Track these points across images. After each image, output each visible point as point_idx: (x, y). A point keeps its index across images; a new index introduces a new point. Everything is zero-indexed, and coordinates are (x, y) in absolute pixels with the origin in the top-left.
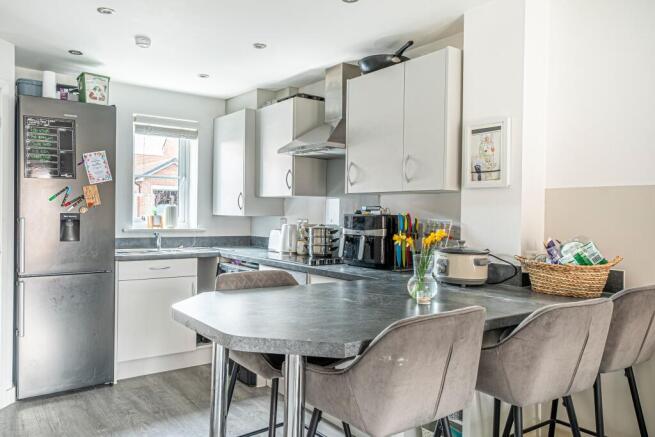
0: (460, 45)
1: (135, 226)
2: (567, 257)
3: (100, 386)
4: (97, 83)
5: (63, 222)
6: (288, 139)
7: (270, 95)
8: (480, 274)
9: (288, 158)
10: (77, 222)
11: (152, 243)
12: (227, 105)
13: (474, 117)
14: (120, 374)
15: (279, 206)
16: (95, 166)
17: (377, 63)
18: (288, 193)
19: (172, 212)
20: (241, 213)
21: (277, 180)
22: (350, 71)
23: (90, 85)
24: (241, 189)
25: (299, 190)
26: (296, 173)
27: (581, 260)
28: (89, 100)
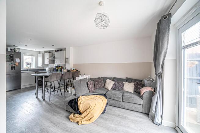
0: (65, 50)
1: (24, 68)
2: (72, 69)
3: (19, 89)
4: (17, 49)
5: (12, 67)
6: (48, 58)
7: (46, 52)
8: (67, 71)
9: (48, 60)
10: (14, 68)
11: (27, 70)
12: (40, 52)
13: (67, 57)
14: (22, 87)
15: (47, 65)
16: (17, 60)
17: (58, 51)
18: (48, 64)
19: (30, 66)
20: (42, 66)
21: (47, 62)
22: (55, 51)
23: (16, 50)
24: (42, 63)
25: (50, 63)
26: (49, 61)
27: (74, 69)
28: (16, 52)
